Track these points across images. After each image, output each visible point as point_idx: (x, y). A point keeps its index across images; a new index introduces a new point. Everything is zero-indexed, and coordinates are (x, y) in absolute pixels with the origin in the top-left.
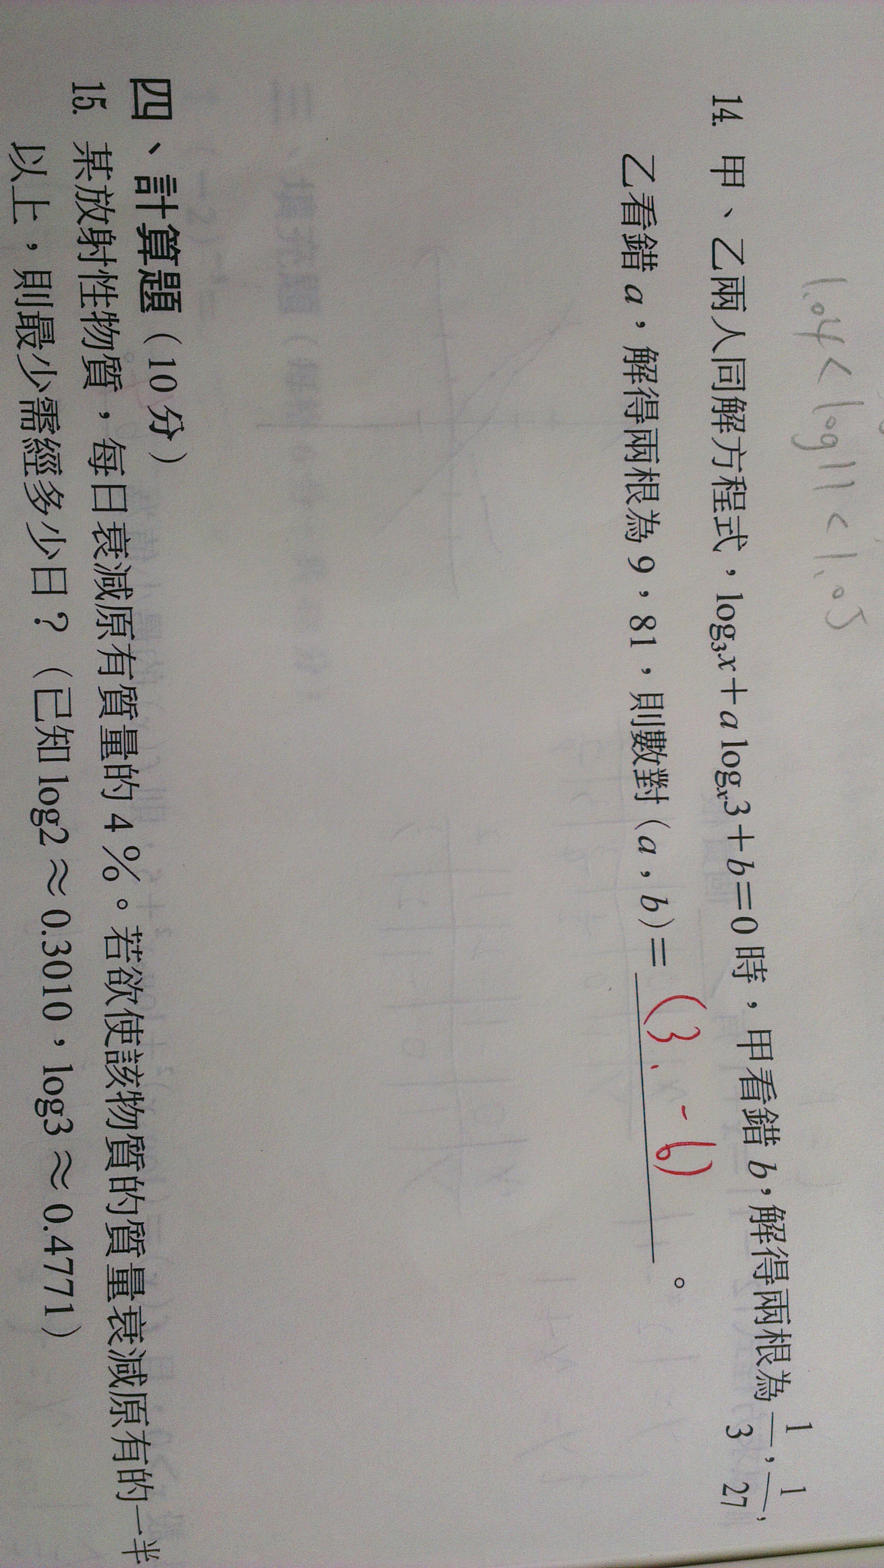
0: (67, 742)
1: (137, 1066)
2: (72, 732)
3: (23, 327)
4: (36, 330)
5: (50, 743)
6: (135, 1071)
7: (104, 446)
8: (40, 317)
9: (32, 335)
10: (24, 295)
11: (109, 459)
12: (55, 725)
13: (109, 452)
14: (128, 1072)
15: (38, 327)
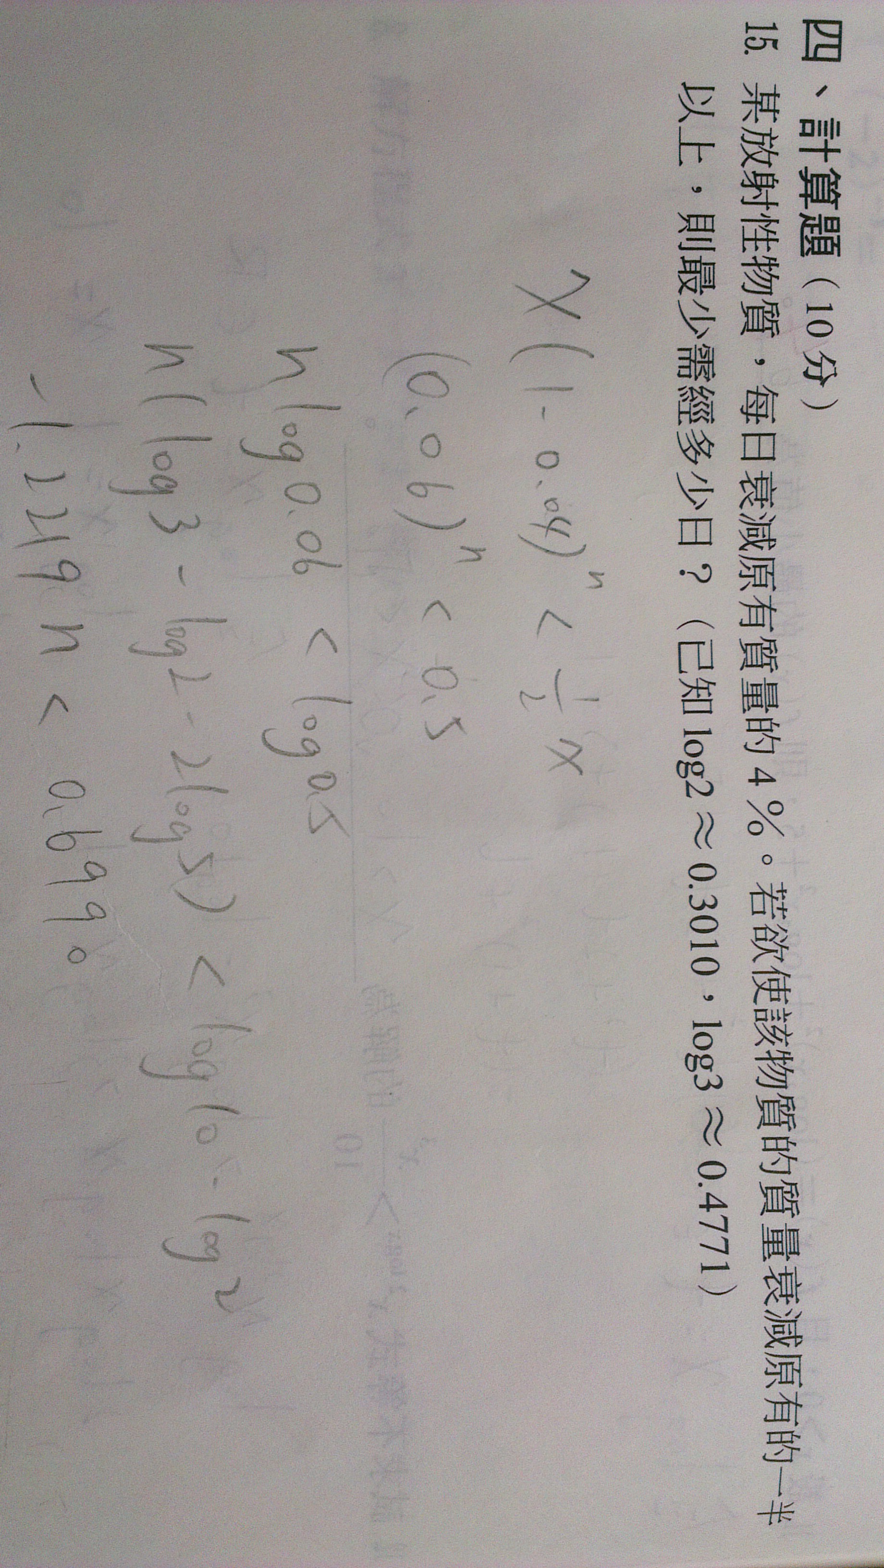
0: (710, 694)
1: (786, 1025)
2: (714, 684)
3: (685, 272)
4: (698, 275)
5: (693, 695)
6: (784, 1030)
7: (758, 394)
8: (703, 261)
9: (694, 280)
10: (688, 239)
11: (761, 407)
12: (698, 677)
13: (762, 399)
14: (777, 1031)
15: (700, 272)
